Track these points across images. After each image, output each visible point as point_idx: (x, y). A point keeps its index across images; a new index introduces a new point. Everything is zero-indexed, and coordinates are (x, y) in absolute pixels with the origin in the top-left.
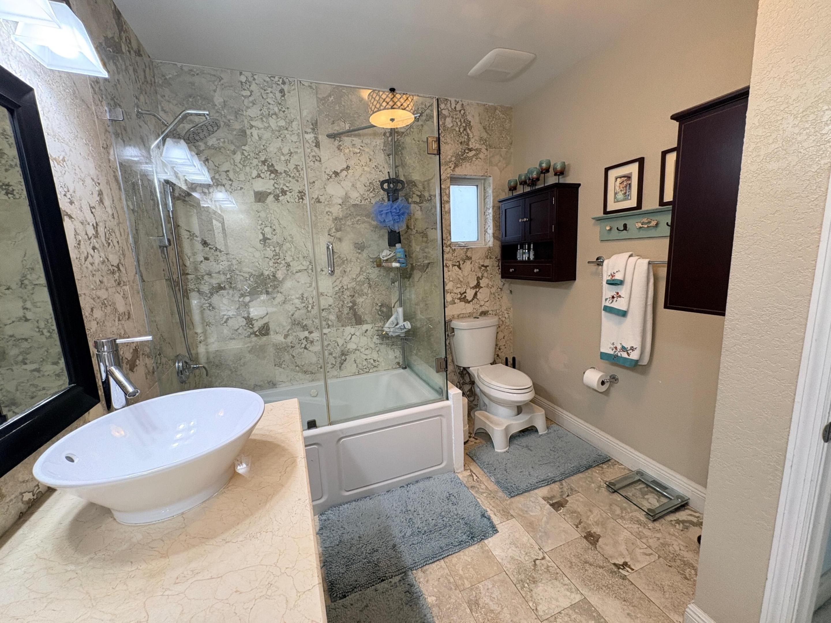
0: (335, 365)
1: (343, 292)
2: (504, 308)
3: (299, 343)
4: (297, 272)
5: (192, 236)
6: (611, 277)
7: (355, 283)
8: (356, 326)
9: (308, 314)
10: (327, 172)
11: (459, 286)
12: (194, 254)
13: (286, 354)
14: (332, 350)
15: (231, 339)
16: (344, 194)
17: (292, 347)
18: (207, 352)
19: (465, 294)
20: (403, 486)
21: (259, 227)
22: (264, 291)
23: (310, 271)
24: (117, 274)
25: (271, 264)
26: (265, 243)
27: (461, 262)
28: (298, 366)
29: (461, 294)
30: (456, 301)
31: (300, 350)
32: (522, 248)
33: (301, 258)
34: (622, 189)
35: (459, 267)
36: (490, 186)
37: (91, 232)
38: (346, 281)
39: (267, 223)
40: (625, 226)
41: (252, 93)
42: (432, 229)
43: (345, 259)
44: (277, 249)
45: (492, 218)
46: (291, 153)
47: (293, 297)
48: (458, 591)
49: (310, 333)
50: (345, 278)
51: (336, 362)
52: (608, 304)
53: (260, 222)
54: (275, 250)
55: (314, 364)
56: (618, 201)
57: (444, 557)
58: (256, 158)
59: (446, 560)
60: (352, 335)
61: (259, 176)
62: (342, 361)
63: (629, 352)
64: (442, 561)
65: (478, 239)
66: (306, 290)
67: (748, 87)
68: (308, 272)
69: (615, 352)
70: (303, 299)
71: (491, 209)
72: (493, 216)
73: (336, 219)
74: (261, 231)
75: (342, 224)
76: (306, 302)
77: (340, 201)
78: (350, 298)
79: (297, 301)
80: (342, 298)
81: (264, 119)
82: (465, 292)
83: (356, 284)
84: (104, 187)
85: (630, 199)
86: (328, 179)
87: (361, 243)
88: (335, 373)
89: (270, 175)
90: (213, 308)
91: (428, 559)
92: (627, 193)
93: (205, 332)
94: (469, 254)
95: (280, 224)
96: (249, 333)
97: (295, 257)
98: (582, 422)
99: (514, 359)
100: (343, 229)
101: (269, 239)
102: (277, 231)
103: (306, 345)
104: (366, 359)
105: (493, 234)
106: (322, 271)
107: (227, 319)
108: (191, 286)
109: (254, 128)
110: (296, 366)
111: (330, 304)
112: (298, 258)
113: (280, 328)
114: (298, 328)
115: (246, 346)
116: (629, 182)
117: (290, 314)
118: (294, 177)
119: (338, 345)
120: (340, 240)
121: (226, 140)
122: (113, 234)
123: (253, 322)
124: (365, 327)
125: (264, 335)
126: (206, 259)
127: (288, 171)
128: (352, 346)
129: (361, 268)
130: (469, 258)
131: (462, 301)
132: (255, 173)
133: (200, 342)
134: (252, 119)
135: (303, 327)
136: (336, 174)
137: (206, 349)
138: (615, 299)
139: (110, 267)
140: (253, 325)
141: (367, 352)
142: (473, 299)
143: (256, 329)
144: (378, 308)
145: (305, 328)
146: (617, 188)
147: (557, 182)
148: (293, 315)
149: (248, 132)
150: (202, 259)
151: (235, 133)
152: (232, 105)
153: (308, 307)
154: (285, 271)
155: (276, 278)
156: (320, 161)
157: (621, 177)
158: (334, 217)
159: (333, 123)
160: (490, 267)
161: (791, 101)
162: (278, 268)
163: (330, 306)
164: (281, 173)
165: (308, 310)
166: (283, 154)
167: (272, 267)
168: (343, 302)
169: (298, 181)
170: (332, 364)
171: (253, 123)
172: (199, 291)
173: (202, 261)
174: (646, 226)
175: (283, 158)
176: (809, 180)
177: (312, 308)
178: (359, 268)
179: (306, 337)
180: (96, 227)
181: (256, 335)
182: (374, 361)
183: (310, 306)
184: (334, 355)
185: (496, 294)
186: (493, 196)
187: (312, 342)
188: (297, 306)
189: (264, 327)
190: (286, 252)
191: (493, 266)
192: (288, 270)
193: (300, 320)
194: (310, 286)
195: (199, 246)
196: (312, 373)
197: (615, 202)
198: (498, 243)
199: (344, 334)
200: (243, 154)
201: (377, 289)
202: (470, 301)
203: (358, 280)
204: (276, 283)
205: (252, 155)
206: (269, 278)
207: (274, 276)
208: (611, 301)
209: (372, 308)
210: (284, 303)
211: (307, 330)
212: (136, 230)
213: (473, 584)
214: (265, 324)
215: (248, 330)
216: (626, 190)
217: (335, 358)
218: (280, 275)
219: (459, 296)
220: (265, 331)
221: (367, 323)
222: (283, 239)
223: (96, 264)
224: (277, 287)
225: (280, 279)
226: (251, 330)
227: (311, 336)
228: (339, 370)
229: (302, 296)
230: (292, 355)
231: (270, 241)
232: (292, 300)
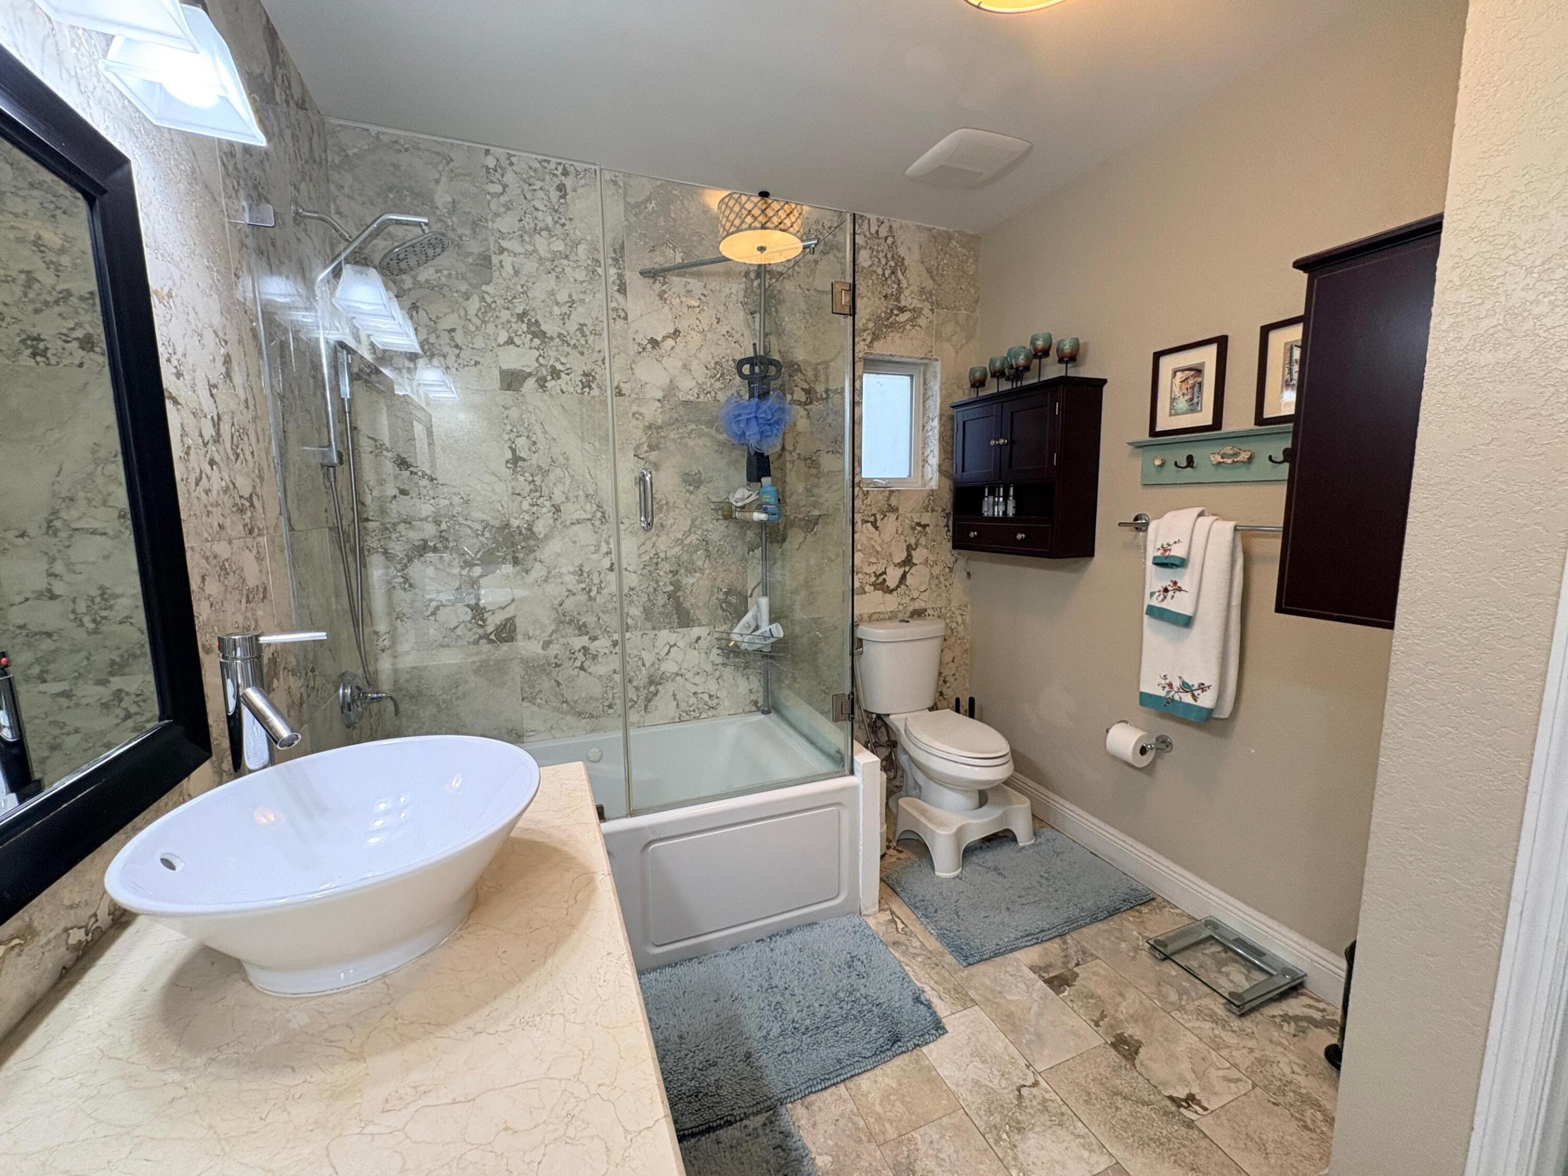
0: (636, 703)
1: (657, 564)
2: (955, 604)
3: (570, 659)
4: (572, 524)
5: (379, 447)
6: (1162, 551)
7: (680, 547)
8: (679, 630)
9: (589, 603)
10: (638, 340)
11: (873, 560)
12: (381, 482)
13: (544, 678)
14: (632, 674)
15: (442, 646)
16: (668, 381)
17: (557, 665)
18: (396, 671)
19: (884, 576)
20: (762, 940)
21: (506, 437)
22: (509, 557)
23: (597, 523)
24: (249, 514)
25: (525, 506)
26: (516, 467)
27: (879, 517)
28: (566, 702)
29: (878, 576)
30: (868, 588)
31: (572, 672)
32: (992, 493)
33: (582, 498)
34: (1185, 391)
35: (874, 524)
36: (935, 377)
37: (209, 431)
38: (663, 543)
39: (521, 429)
40: (1190, 460)
41: (507, 189)
42: (828, 452)
43: (664, 502)
44: (538, 479)
45: (937, 437)
46: (573, 302)
47: (564, 570)
48: (873, 1146)
49: (593, 639)
50: (663, 538)
51: (638, 696)
52: (1155, 602)
53: (509, 427)
54: (533, 481)
55: (597, 700)
56: (1177, 414)
57: (845, 1080)
58: (508, 309)
59: (850, 1084)
60: (671, 647)
61: (510, 342)
62: (650, 696)
63: (1196, 693)
64: (842, 1085)
65: (910, 475)
66: (588, 559)
67: (1441, 216)
68: (593, 524)
69: (1168, 692)
70: (581, 575)
71: (937, 420)
72: (941, 434)
73: (650, 427)
74: (509, 444)
75: (662, 437)
76: (587, 580)
77: (659, 395)
78: (670, 575)
79: (568, 578)
80: (654, 574)
81: (526, 238)
82: (884, 573)
83: (682, 549)
84: (234, 349)
85: (1201, 411)
86: (640, 353)
87: (696, 474)
88: (640, 717)
89: (531, 340)
90: (411, 585)
91: (815, 1082)
92: (1196, 400)
93: (393, 632)
94: (894, 502)
95: (545, 432)
96: (477, 636)
97: (570, 495)
98: (1102, 824)
99: (972, 701)
100: (662, 446)
101: (524, 460)
102: (539, 445)
103: (582, 663)
104: (695, 693)
105: (940, 466)
107: (437, 608)
108: (372, 542)
109: (506, 253)
110: (563, 702)
111: (632, 586)
112: (577, 497)
113: (535, 629)
114: (570, 630)
115: (469, 660)
116: (1199, 380)
117: (557, 602)
118: (575, 347)
119: (644, 665)
120: (656, 466)
121: (453, 273)
122: (245, 438)
123: (486, 615)
124: (696, 631)
125: (505, 640)
126: (403, 492)
127: (565, 334)
128: (669, 667)
129: (693, 521)
130: (894, 510)
131: (879, 589)
132: (503, 337)
133: (383, 651)
134: (502, 235)
135: (580, 629)
136: (655, 343)
137: (393, 664)
138: (1170, 594)
139: (238, 500)
140: (484, 621)
141: (698, 680)
142: (898, 586)
143: (490, 628)
144: (721, 596)
145: (582, 629)
146: (1176, 389)
147: (1064, 374)
148: (561, 605)
149: (495, 260)
150: (395, 492)
151: (470, 260)
152: (467, 210)
153: (590, 590)
154: (551, 522)
155: (533, 533)
156: (626, 318)
157: (1183, 370)
158: (647, 424)
159: (653, 250)
160: (931, 527)
161: (1520, 244)
162: (538, 514)
163: (633, 589)
164: (552, 338)
165: (590, 596)
166: (557, 303)
167: (526, 512)
168: (657, 582)
169: (582, 354)
170: (631, 700)
171: (505, 244)
172: (386, 553)
173: (395, 497)
174: (1229, 461)
175: (557, 310)
176: (1553, 385)
177: (598, 593)
178: (689, 522)
179: (584, 648)
180: (217, 423)
181: (491, 641)
182: (710, 696)
183: (595, 589)
184: (635, 683)
185: (942, 579)
186: (941, 397)
187: (595, 657)
188: (570, 587)
189: (505, 626)
190: (554, 484)
191: (937, 526)
192: (557, 519)
193: (575, 614)
194: (596, 552)
195: (389, 467)
196: (592, 716)
197: (1171, 415)
198: (948, 484)
199: (656, 644)
200: (483, 299)
201: (721, 561)
202: (893, 590)
203: (687, 542)
204: (532, 543)
205: (500, 302)
206: (520, 533)
207: (530, 529)
208: (1162, 597)
209: (711, 595)
210: (545, 581)
211: (587, 633)
212: (284, 432)
213: (904, 1132)
214: (507, 620)
215: (475, 629)
216: (1193, 394)
217: (637, 689)
218: (540, 528)
219: (873, 579)
220: (506, 632)
221: (700, 625)
222: (549, 460)
223: (214, 492)
224: (535, 551)
225: (541, 536)
226: (481, 631)
227: (593, 646)
228: (643, 712)
229: (581, 570)
230: (556, 681)
231: (526, 464)
232: (561, 575)
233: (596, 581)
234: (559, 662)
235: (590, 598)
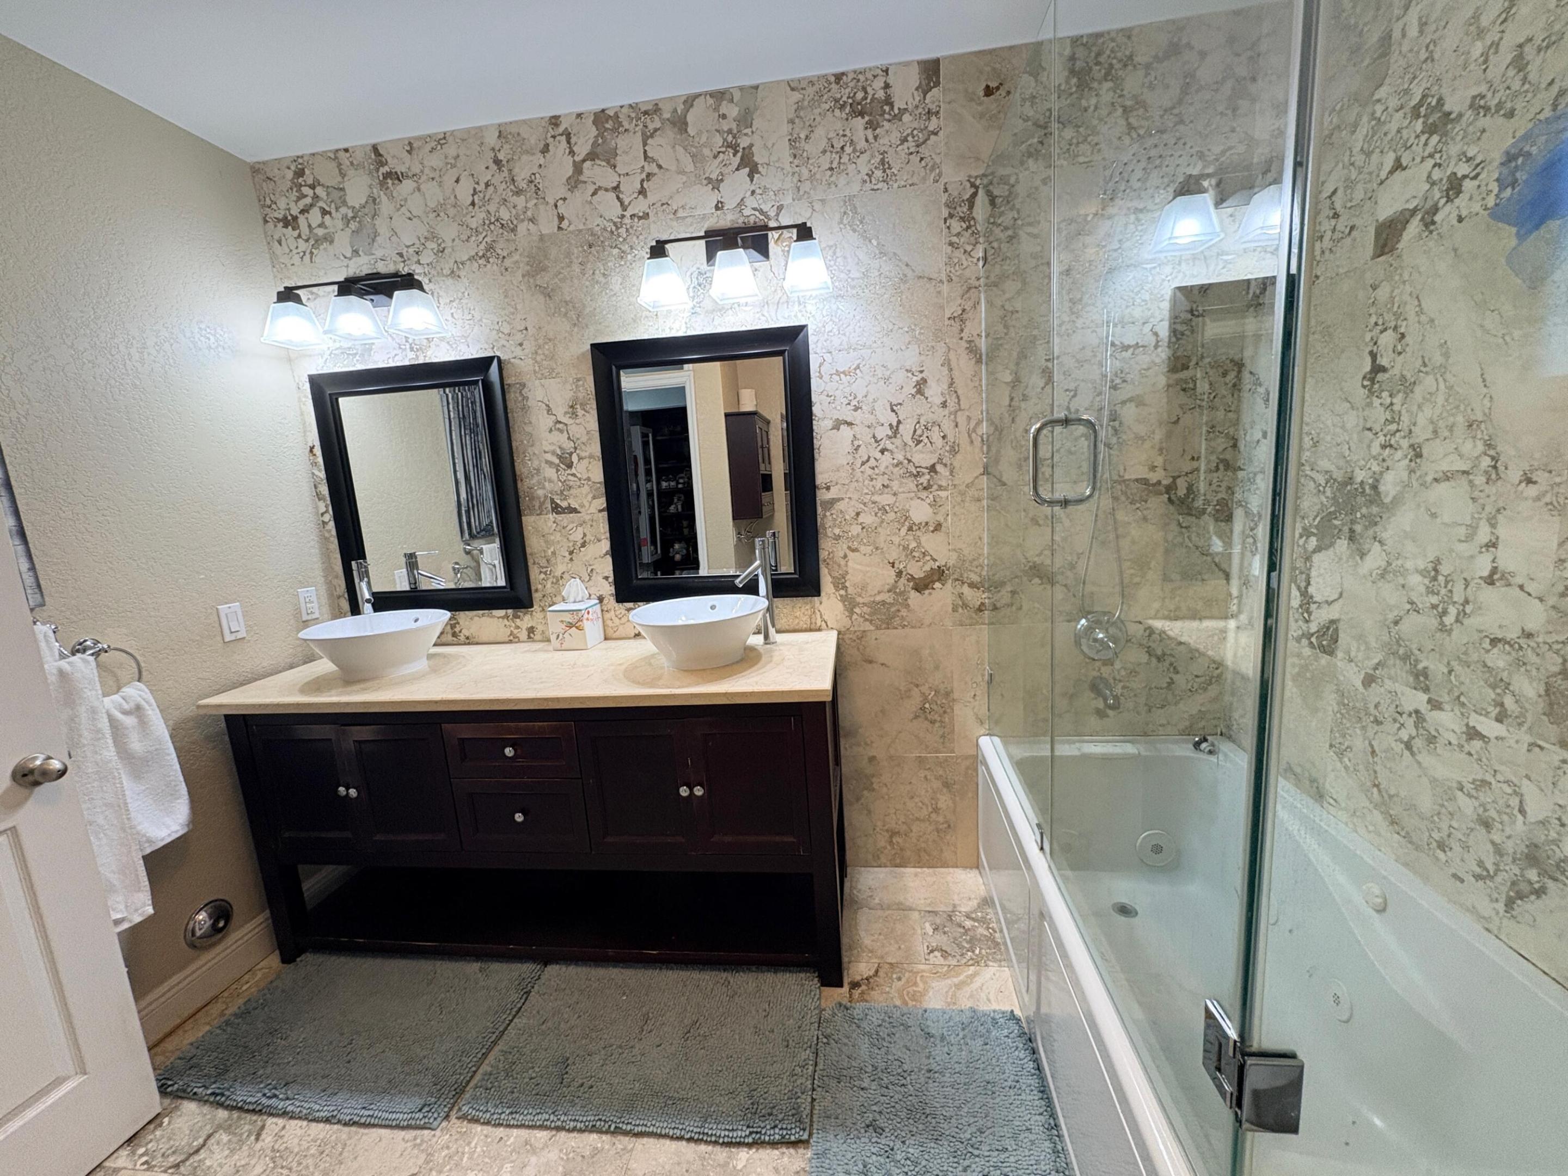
0: (1491, 877)
3: (1395, 720)
4: (1436, 480)
5: (1255, 382)
9: (1438, 635)
12: (1253, 425)
13: (1358, 731)
14: (1493, 813)
21: (1368, 337)
22: (1346, 529)
23: (1480, 480)
25: (1376, 449)
26: (1373, 383)
28: (1377, 786)
31: (1393, 744)
33: (1460, 430)
37: (883, 432)
39: (1388, 317)
44: (1398, 401)
47: (1409, 565)
49: (1436, 705)
53: (1373, 319)
54: (1392, 404)
55: (1423, 819)
58: (1402, 107)
61: (1398, 166)
62: (1524, 887)
66: (1451, 551)
68: (1471, 482)
70: (1435, 579)
74: (1370, 347)
76: (1443, 591)
88: (1486, 907)
89: (1428, 141)
90: (1257, 549)
95: (1421, 312)
96: (1300, 632)
97: (1441, 424)
101: (1385, 370)
102: (1408, 339)
103: (1412, 738)
106: (1529, 481)
108: (1239, 495)
110: (1375, 785)
111: (1530, 626)
112: (1451, 428)
113: (1358, 650)
114: (1399, 670)
117: (1391, 616)
118: (1499, 107)
119: (1522, 811)
123: (1313, 607)
125: (1325, 651)
127: (1486, 89)
132: (1388, 164)
133: (1232, 616)
135: (1417, 676)
137: (1236, 634)
140: (1310, 614)
143: (1314, 627)
145: (1421, 679)
149: (1397, 31)
150: (1259, 435)
151: (1367, 61)
153: (1445, 612)
154: (1405, 475)
155: (1378, 494)
162: (1389, 463)
163: (1529, 636)
165: (1442, 623)
167: (1375, 458)
170: (1481, 864)
172: (1246, 507)
175: (1478, 49)
177: (1457, 621)
179: (1417, 712)
181: (1312, 645)
183: (1453, 611)
184: (1497, 838)
188: (1414, 596)
189: (1328, 628)
190: (1420, 407)
192: (1412, 471)
193: (1414, 647)
194: (1469, 538)
195: (1259, 406)
196: (1410, 840)
200: (1373, 116)
204: (1375, 510)
205: (1393, 103)
206: (1364, 493)
207: (1375, 487)
210: (1382, 576)
211: (1426, 690)
214: (1331, 623)
215: (1300, 622)
217: (1498, 850)
218: (1389, 486)
220: (1328, 640)
222: (1420, 362)
224: (1376, 524)
225: (1387, 500)
226: (1304, 627)
227: (1434, 717)
228: (1501, 906)
229: (1436, 570)
230: (1372, 746)
231: (1387, 375)
232: (1403, 572)
233: (1458, 597)
234: (1380, 718)
235: (1442, 628)
